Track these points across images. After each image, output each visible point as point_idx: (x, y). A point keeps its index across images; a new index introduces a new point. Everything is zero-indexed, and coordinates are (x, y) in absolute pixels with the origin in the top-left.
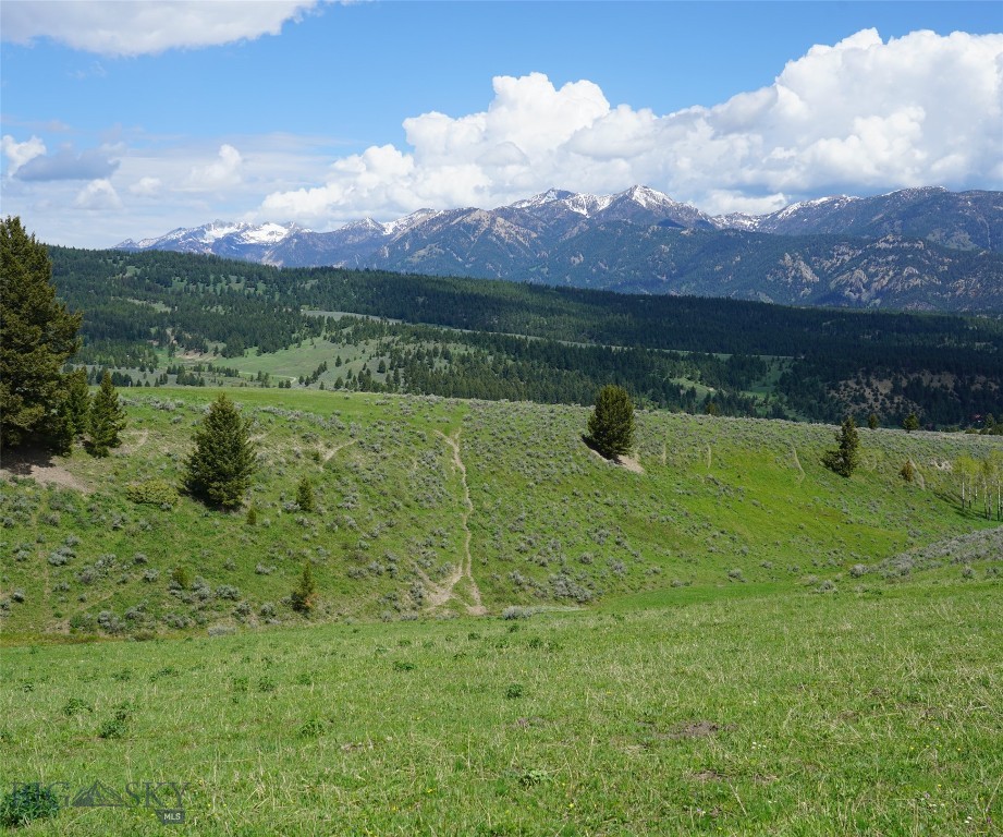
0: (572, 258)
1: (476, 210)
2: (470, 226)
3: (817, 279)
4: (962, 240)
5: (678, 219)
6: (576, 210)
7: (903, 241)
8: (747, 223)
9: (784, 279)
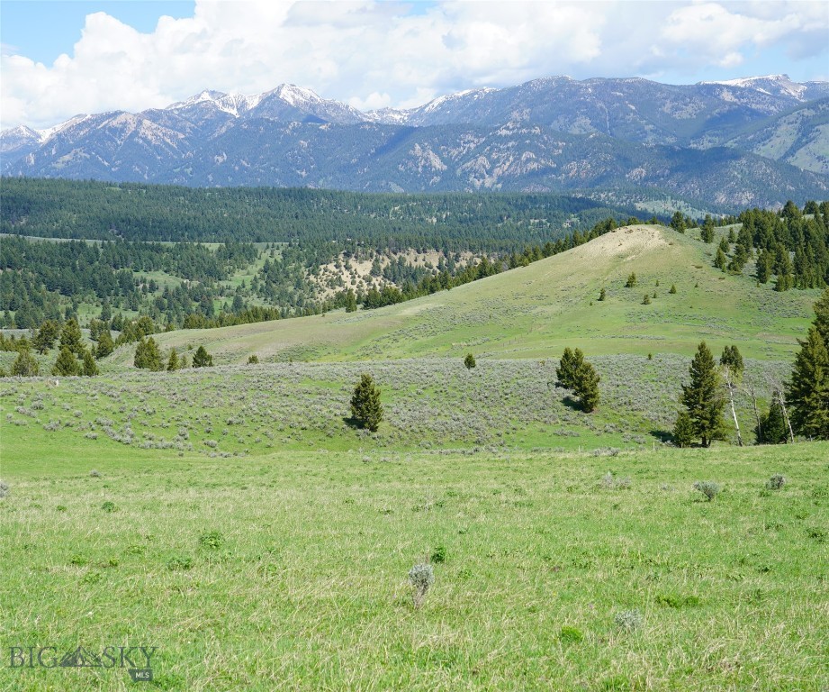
0: (216, 157)
2: (116, 129)
4: (582, 125)
5: (326, 115)
6: (226, 110)
7: (522, 127)
8: (397, 117)
9: (414, 169)
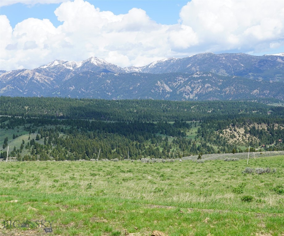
0: (70, 88)
1: (26, 70)
2: (24, 76)
3: (171, 91)
4: (223, 72)
5: (111, 69)
6: (68, 68)
7: (204, 74)
8: (137, 70)
9: (158, 91)
